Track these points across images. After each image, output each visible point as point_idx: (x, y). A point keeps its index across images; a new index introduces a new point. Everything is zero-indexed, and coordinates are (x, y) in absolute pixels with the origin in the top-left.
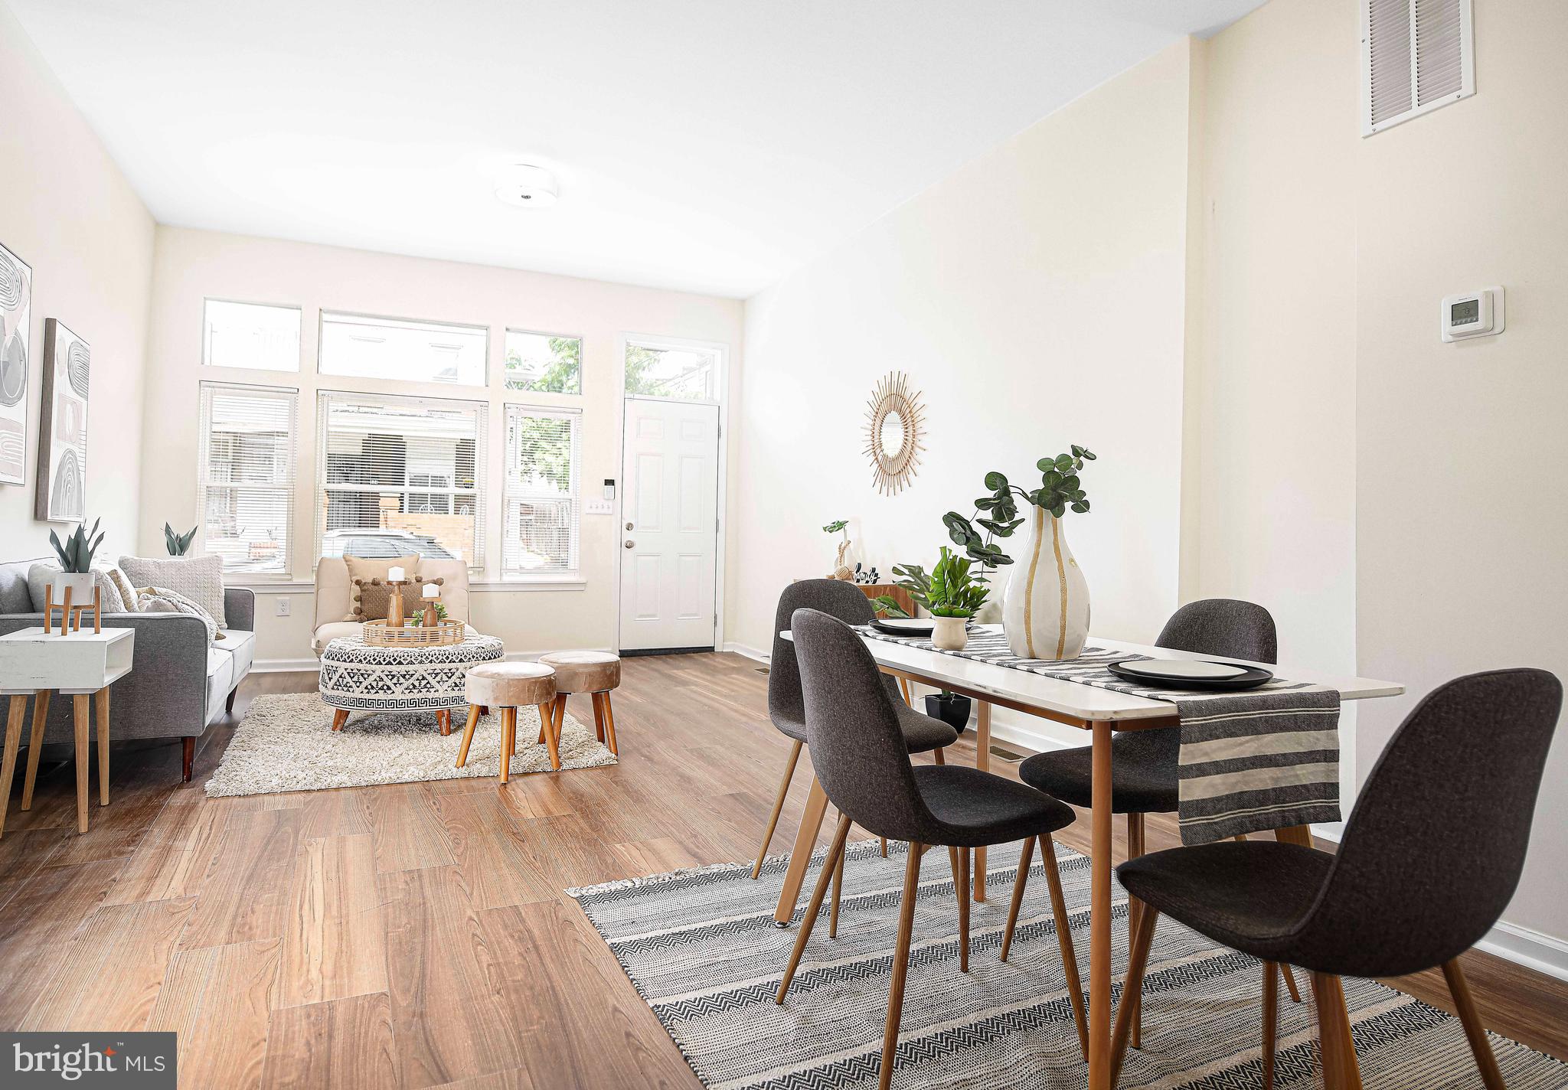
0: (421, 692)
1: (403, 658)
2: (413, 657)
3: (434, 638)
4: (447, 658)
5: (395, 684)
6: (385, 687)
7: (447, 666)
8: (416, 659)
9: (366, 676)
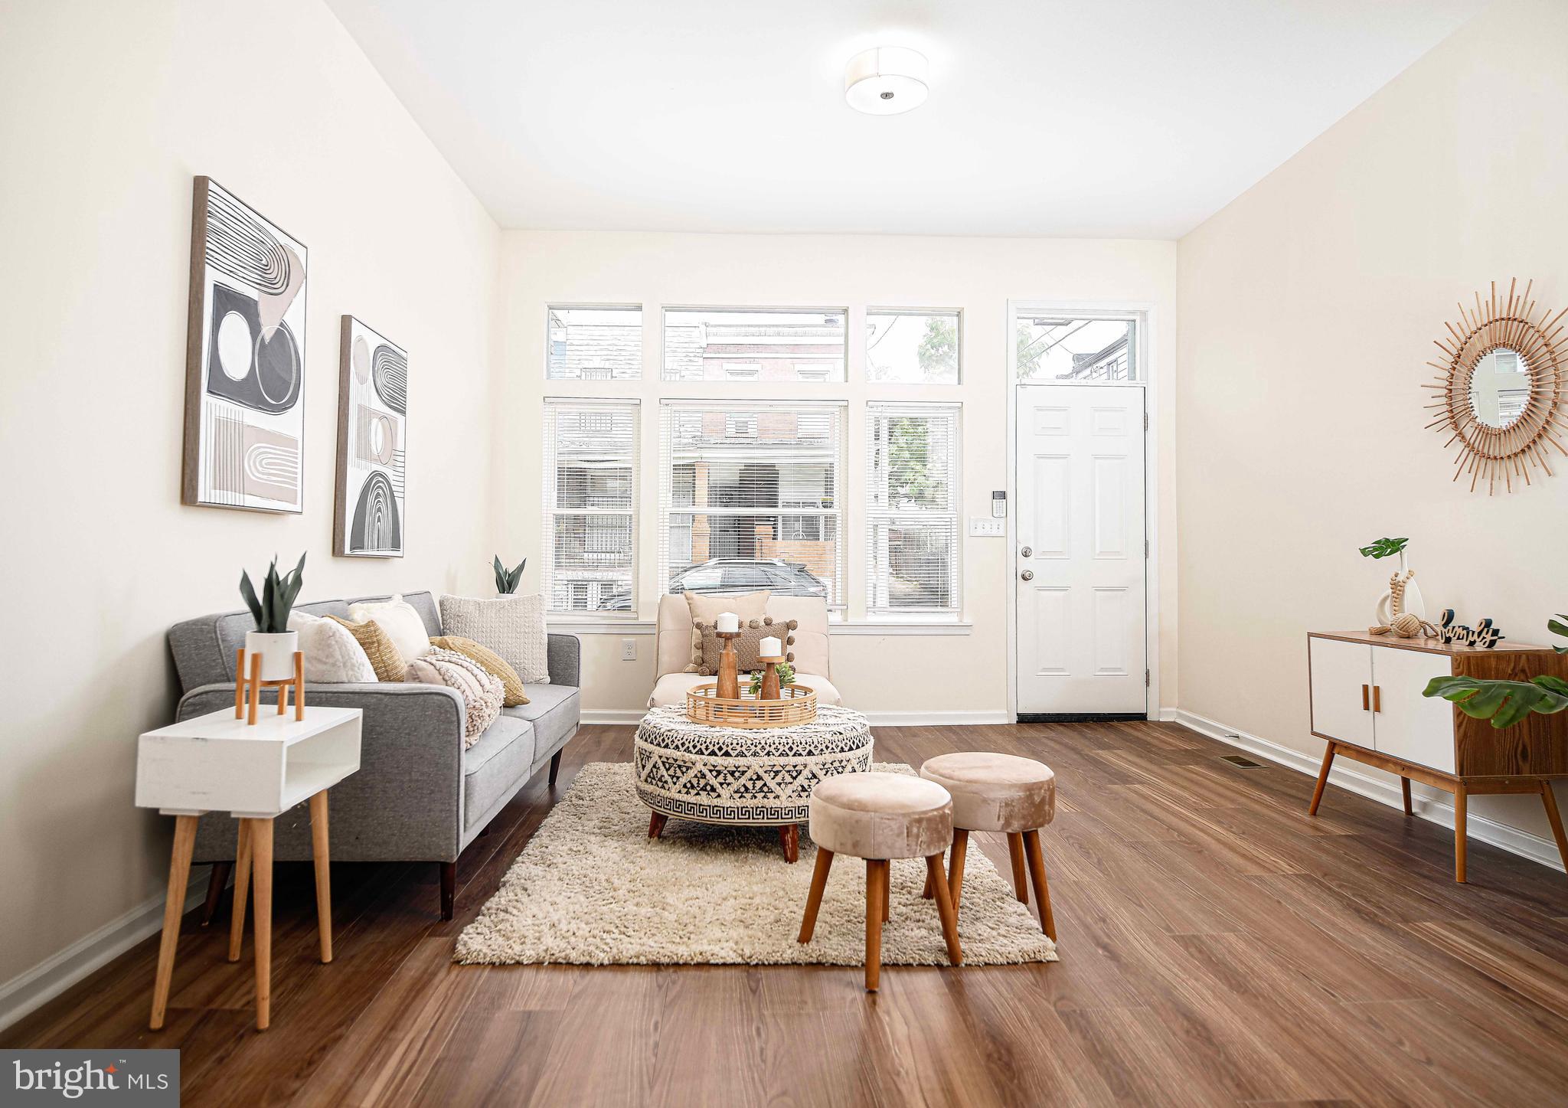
0: (755, 797)
1: (731, 747)
2: (745, 747)
3: (775, 716)
4: (791, 749)
5: (721, 784)
6: (708, 788)
7: (792, 760)
8: (748, 750)
9: (684, 769)
